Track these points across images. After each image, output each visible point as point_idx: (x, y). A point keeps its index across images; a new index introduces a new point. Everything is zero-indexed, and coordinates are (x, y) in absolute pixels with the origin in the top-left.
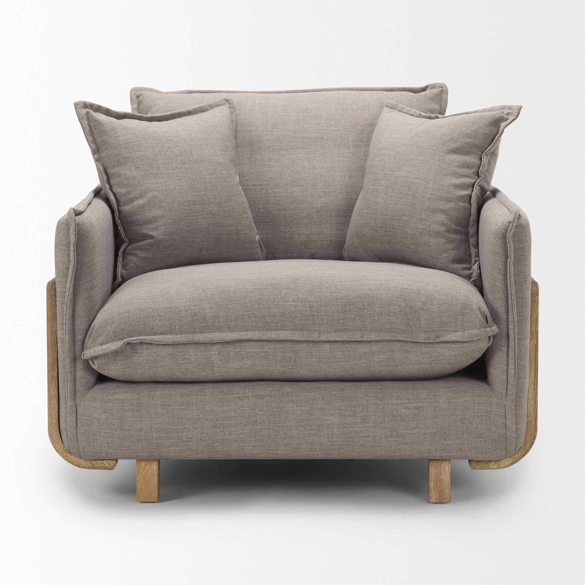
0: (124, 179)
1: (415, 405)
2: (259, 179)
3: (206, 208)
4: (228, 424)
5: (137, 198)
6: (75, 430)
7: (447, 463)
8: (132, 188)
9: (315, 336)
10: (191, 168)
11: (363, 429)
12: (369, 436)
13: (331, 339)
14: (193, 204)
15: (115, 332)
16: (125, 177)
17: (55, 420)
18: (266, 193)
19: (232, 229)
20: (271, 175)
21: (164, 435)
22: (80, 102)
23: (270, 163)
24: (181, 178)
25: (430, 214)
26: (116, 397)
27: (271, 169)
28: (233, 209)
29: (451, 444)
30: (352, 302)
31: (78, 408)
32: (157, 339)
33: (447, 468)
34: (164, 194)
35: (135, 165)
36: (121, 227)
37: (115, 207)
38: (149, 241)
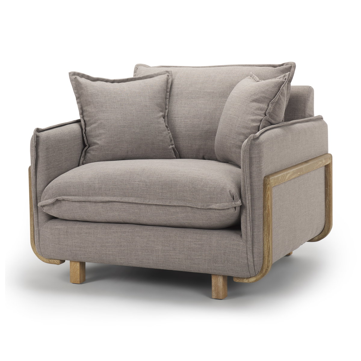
0: (89, 113)
1: (200, 243)
3: (131, 130)
4: (108, 245)
5: (93, 123)
6: (38, 243)
7: (221, 277)
8: (92, 118)
9: (147, 202)
10: (126, 108)
11: (173, 254)
12: (177, 258)
13: (154, 203)
14: (123, 127)
15: (53, 194)
17: (33, 237)
19: (149, 142)
20: (184, 112)
21: (78, 249)
22: (72, 72)
24: (118, 113)
25: (238, 135)
26: (57, 227)
28: (150, 131)
29: (219, 266)
30: (166, 183)
31: (40, 231)
32: (71, 198)
33: (221, 280)
34: (107, 122)
35: (94, 106)
36: (86, 138)
37: (83, 127)
38: (96, 146)
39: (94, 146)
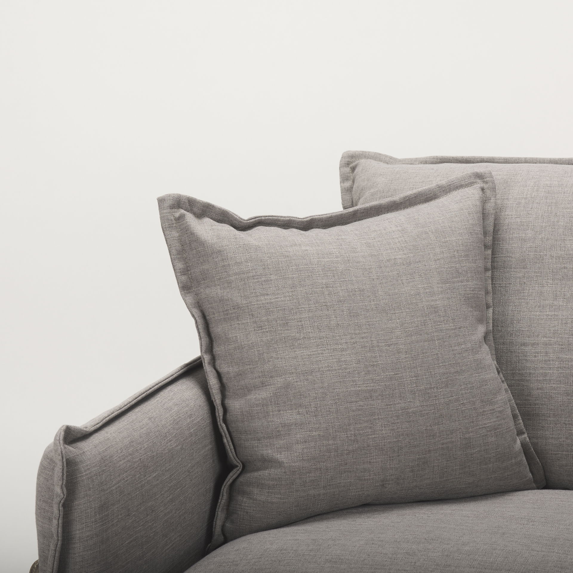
0: (235, 348)
2: (533, 333)
3: (395, 404)
5: (256, 387)
8: (248, 367)
10: (369, 325)
14: (366, 398)
16: (237, 345)
18: (545, 361)
19: (453, 439)
20: (555, 326)
23: (555, 303)
24: (345, 346)
27: (556, 313)
28: (457, 400)
34: (307, 380)
35: (255, 322)
36: (229, 439)
37: (217, 399)
38: (273, 472)
39: (266, 472)
